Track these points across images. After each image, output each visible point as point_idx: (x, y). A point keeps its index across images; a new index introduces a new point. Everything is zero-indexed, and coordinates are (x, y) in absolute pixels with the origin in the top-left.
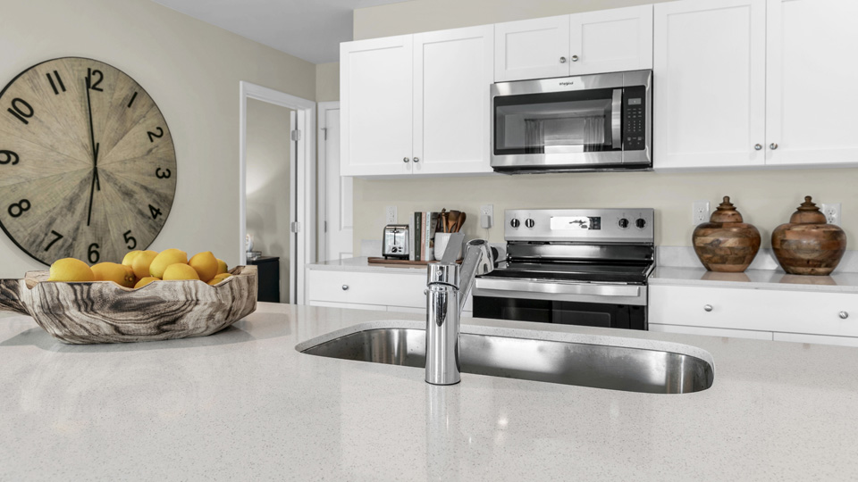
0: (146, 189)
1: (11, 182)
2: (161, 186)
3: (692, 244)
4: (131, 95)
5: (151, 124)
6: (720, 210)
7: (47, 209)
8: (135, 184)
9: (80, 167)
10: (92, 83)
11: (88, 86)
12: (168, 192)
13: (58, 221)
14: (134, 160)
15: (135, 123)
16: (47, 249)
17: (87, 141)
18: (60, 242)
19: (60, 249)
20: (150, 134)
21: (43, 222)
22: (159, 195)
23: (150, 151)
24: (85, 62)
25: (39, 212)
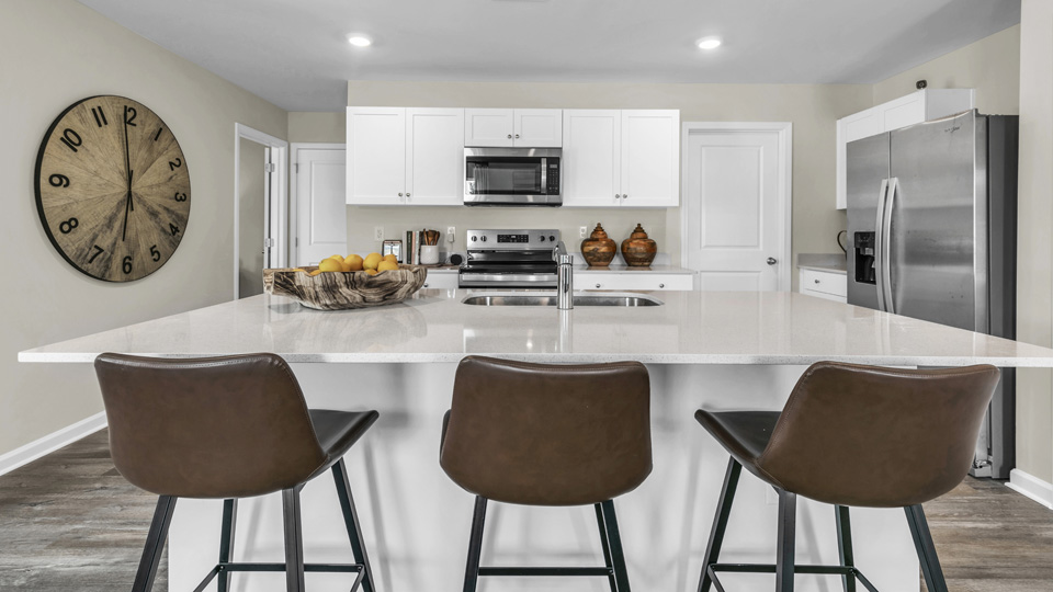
0: (167, 209)
1: (62, 203)
2: (177, 207)
3: (580, 251)
4: (157, 130)
5: (171, 155)
6: (596, 231)
7: (91, 226)
8: (160, 205)
9: (118, 190)
10: (129, 117)
11: (125, 122)
12: (185, 213)
13: (100, 237)
14: (158, 185)
15: (160, 154)
16: (90, 262)
17: (123, 168)
18: (101, 255)
19: (101, 261)
20: (171, 163)
21: (88, 238)
22: (177, 215)
23: (171, 178)
24: (122, 100)
25: (85, 229)
